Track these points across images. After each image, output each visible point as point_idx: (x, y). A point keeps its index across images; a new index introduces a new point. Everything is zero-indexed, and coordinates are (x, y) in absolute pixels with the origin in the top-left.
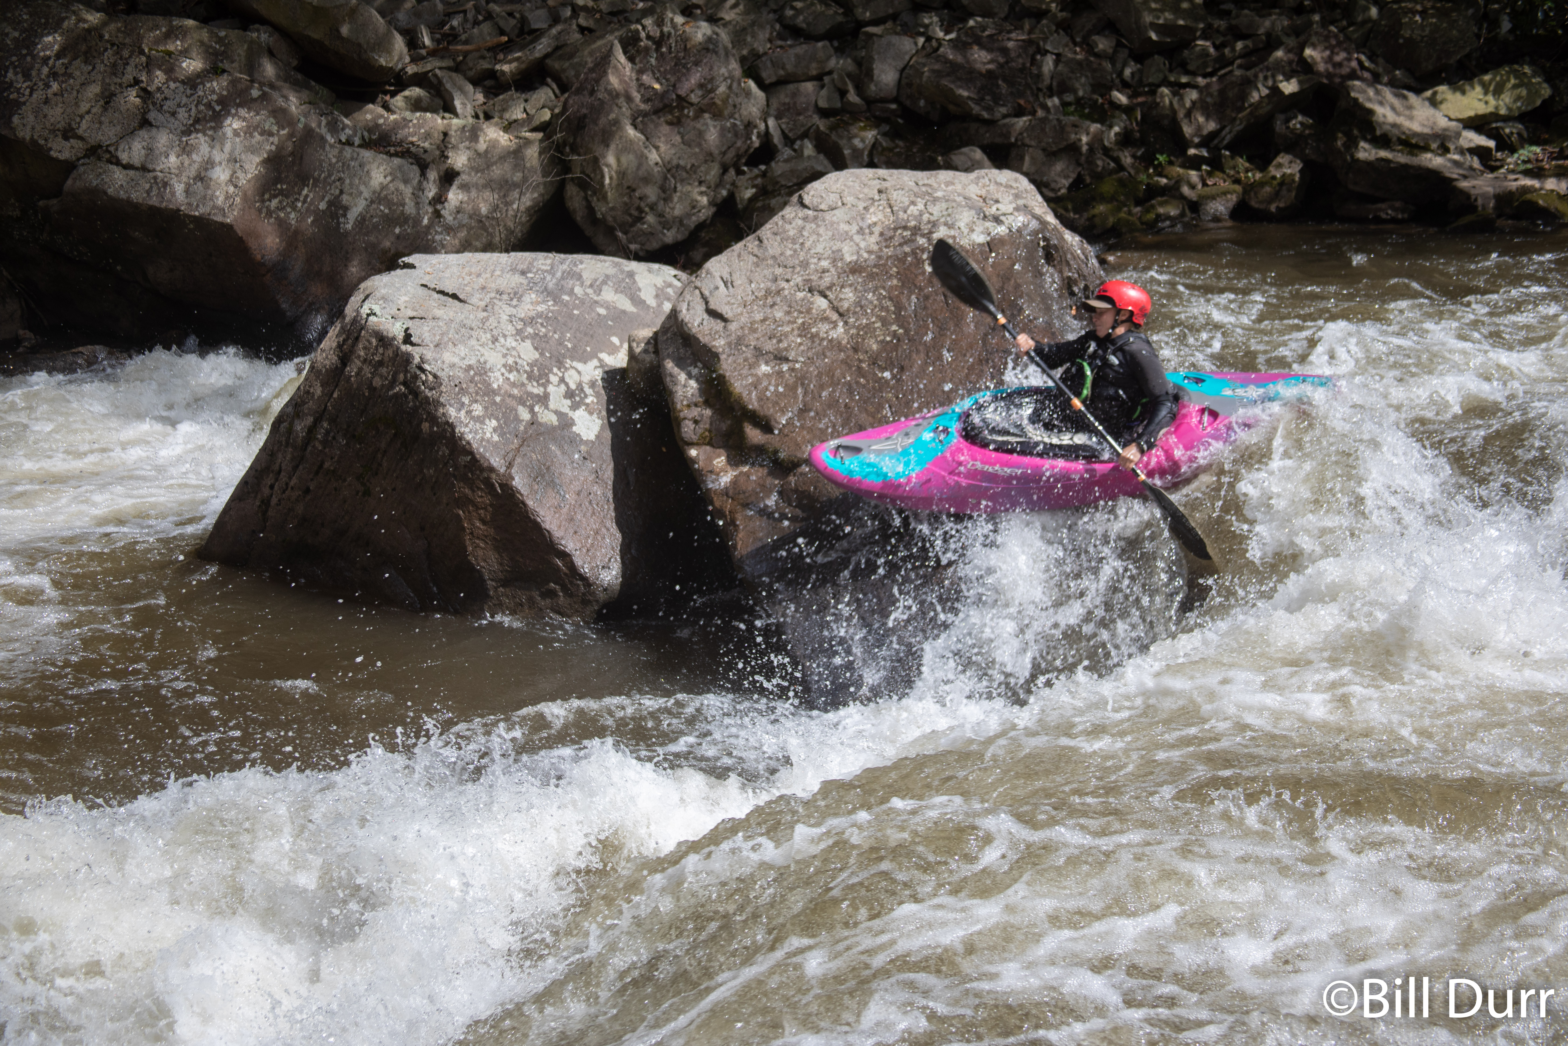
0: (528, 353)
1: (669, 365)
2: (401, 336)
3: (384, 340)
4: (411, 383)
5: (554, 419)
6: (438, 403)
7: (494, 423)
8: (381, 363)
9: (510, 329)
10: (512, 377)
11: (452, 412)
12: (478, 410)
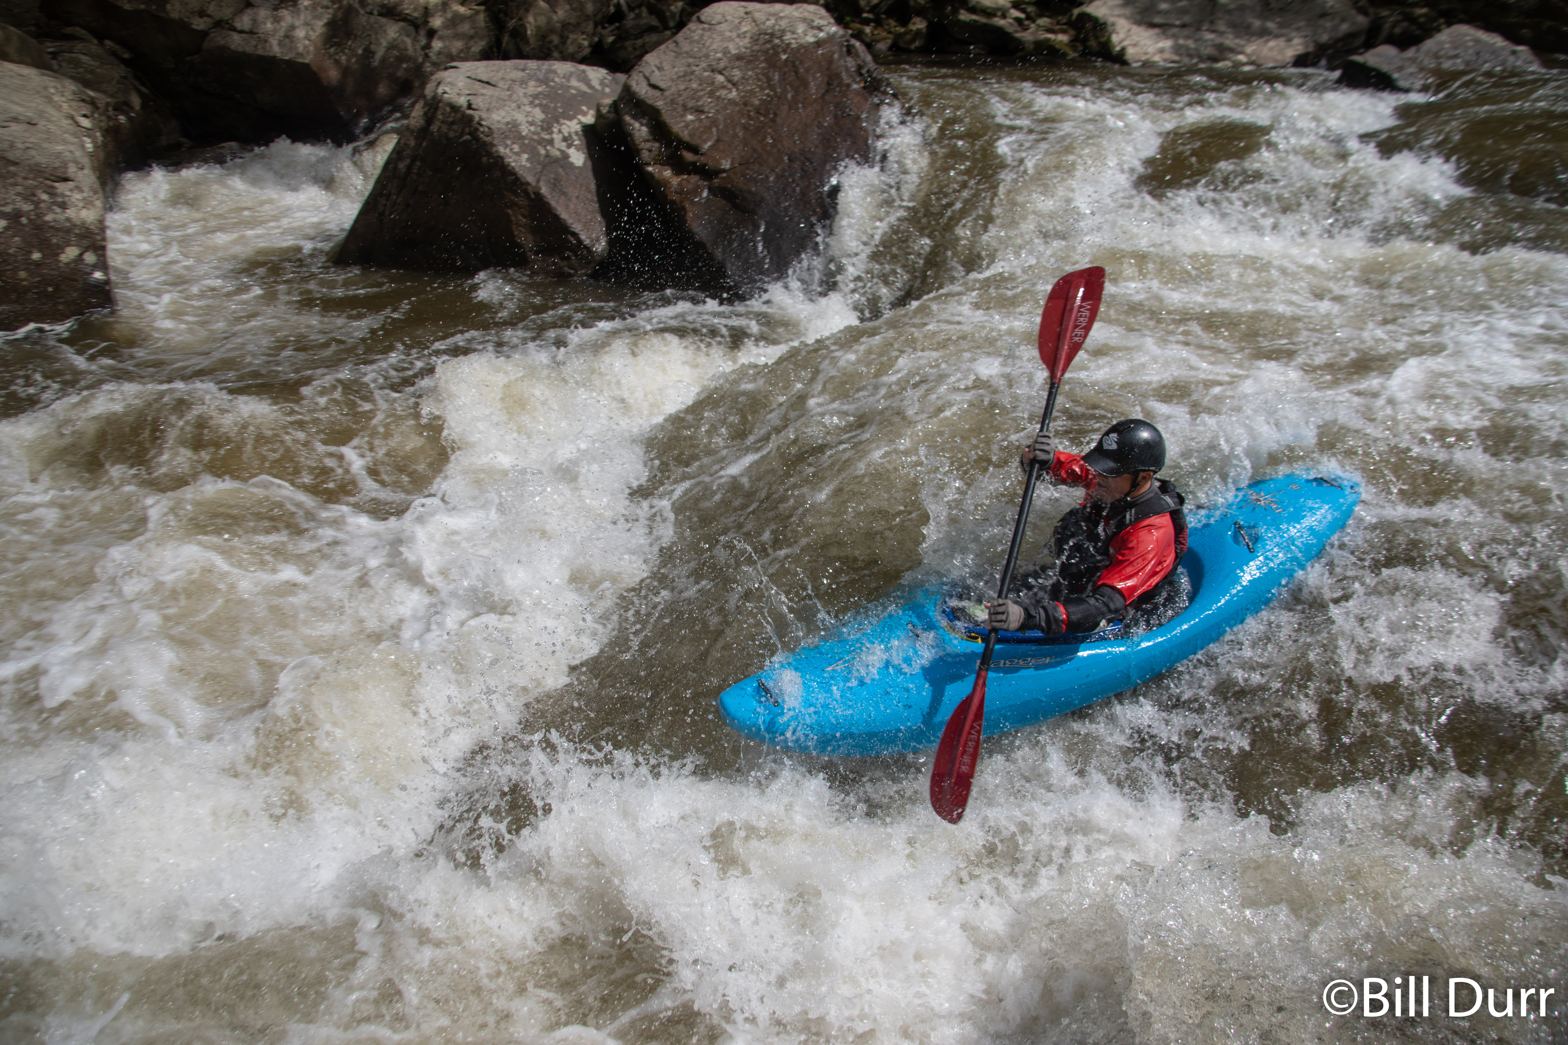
0: (538, 114)
1: (627, 118)
2: (465, 105)
3: (455, 108)
4: (474, 133)
5: (558, 153)
6: (492, 145)
7: (526, 156)
8: (453, 123)
9: (526, 101)
10: (532, 128)
11: (502, 150)
12: (516, 148)
